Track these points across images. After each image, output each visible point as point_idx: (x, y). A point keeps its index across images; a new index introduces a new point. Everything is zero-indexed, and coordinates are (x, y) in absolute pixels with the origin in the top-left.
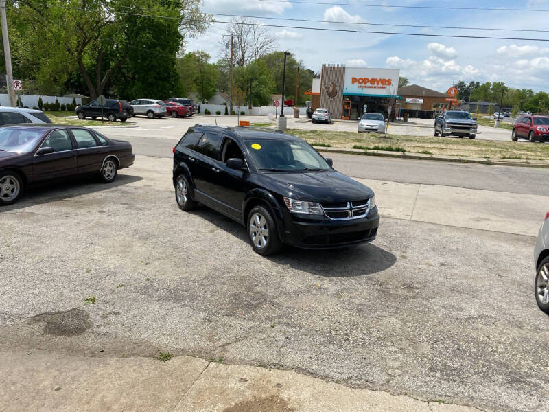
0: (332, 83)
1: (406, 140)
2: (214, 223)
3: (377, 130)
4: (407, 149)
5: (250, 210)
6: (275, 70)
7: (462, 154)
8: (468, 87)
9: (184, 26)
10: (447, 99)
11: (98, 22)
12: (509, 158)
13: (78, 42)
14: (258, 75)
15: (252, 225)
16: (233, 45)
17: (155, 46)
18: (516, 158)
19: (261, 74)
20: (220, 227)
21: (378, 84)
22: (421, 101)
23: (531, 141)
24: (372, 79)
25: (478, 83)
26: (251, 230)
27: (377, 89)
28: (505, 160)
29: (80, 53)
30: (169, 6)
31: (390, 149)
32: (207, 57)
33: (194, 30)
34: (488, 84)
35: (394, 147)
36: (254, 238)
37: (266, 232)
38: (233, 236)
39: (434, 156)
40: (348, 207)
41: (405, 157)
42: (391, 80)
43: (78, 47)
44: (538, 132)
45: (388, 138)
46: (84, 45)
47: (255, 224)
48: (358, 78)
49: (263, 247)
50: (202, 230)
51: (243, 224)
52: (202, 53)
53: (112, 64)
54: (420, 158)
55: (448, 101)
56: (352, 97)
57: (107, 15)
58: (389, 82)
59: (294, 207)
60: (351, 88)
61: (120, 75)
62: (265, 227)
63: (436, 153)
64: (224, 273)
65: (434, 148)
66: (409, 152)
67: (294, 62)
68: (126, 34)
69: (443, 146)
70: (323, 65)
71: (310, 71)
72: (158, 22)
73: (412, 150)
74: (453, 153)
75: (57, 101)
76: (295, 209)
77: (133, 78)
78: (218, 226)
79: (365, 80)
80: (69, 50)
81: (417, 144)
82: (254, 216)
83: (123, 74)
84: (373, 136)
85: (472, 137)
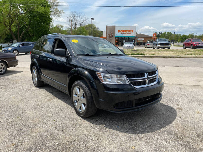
0: (111, 33)
1: (144, 51)
2: (52, 94)
3: (131, 48)
4: (145, 54)
5: (72, 84)
6: (88, 31)
7: (167, 54)
8: (158, 34)
9: (52, 15)
10: (153, 38)
11: (17, 14)
12: (187, 55)
13: (9, 22)
14: (82, 32)
15: (74, 95)
16: (72, 21)
17: (41, 22)
18: (190, 55)
19: (83, 32)
20: (56, 97)
21: (128, 32)
22: (143, 39)
23: (192, 48)
24: (126, 30)
25: (162, 33)
26: (74, 99)
27: (128, 34)
28: (186, 56)
29: (10, 26)
30: (46, 7)
31: (138, 54)
32: (62, 27)
33: (56, 16)
34: (165, 33)
35: (140, 53)
36: (76, 104)
37: (84, 100)
38: (63, 103)
39: (157, 56)
40: (146, 76)
41: (145, 57)
42: (133, 30)
43: (9, 24)
44: (195, 45)
45: (136, 50)
46: (12, 23)
47: (76, 94)
48: (120, 30)
49: (83, 111)
50: (43, 100)
51: (68, 94)
52: (60, 25)
53: (24, 30)
54: (151, 57)
55: (153, 39)
56: (118, 38)
57: (20, 11)
58: (132, 31)
59: (105, 79)
60: (118, 34)
61: (28, 35)
62: (83, 96)
63: (157, 55)
64: (48, 141)
65: (156, 53)
66: (146, 55)
67: (95, 28)
68: (29, 18)
69: (159, 52)
70: (107, 26)
71: (101, 31)
72: (41, 13)
73: (147, 54)
74: (164, 54)
75: (1, 45)
76: (106, 81)
77: (33, 35)
78: (55, 96)
79: (123, 31)
80: (5, 25)
81: (148, 52)
82: (75, 89)
83: (29, 34)
84: (130, 50)
85: (169, 48)
